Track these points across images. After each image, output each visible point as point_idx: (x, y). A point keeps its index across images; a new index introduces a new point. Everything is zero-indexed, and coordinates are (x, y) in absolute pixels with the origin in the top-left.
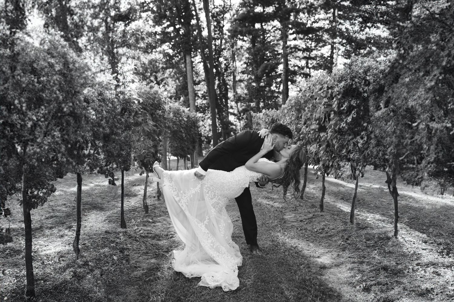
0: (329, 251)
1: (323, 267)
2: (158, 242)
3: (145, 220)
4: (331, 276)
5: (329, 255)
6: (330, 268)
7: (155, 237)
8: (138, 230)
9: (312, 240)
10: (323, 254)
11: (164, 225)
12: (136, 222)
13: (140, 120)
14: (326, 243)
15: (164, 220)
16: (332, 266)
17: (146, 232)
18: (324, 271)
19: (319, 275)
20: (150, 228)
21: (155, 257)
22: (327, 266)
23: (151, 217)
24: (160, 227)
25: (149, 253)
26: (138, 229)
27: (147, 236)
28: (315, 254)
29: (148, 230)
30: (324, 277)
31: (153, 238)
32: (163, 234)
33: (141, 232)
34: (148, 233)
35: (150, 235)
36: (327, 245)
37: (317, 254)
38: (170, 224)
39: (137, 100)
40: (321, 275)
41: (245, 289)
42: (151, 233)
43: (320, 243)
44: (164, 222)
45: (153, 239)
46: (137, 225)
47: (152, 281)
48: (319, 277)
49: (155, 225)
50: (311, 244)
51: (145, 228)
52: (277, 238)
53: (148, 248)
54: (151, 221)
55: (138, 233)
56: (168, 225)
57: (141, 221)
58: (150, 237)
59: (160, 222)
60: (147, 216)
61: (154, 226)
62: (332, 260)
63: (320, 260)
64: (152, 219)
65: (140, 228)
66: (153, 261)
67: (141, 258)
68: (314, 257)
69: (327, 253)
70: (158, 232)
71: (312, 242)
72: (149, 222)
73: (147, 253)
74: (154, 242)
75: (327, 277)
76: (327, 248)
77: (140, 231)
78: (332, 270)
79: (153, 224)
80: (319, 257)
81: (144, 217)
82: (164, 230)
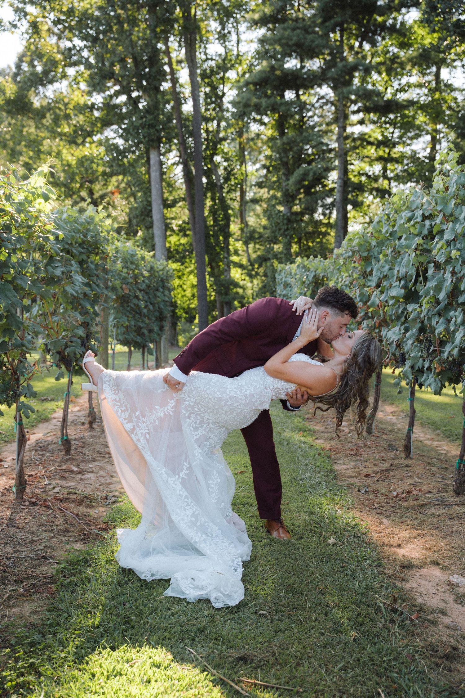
0: (419, 535)
1: (408, 566)
2: (88, 510)
3: (64, 467)
4: (423, 582)
5: (419, 542)
6: (421, 567)
7: (83, 501)
8: (51, 487)
9: (387, 514)
10: (408, 540)
11: (100, 479)
12: (46, 471)
13: (58, 272)
14: (415, 519)
15: (102, 468)
16: (426, 563)
17: (66, 491)
18: (409, 573)
19: (399, 580)
20: (73, 484)
21: (83, 539)
22: (415, 563)
23: (75, 463)
24: (92, 482)
25: (70, 532)
26: (50, 484)
27: (67, 499)
28: (392, 540)
29: (70, 488)
30: (408, 585)
31: (80, 503)
32: (98, 496)
33: (57, 490)
34: (69, 493)
35: (74, 497)
36: (416, 522)
37: (396, 540)
38: (112, 476)
39: (53, 234)
40: (404, 580)
41: (255, 605)
42: (75, 493)
43: (403, 520)
44: (101, 473)
45: (79, 505)
46: (49, 478)
47: (76, 585)
48: (399, 584)
49: (83, 477)
50: (385, 521)
51: (63, 483)
52: (320, 509)
53: (69, 522)
54: (75, 469)
55: (50, 493)
56: (108, 478)
57: (56, 469)
58: (74, 501)
59: (92, 472)
60: (67, 460)
61: (81, 479)
62: (424, 552)
63: (401, 552)
64: (78, 466)
65: (54, 483)
66: (78, 546)
67: (55, 540)
68: (390, 546)
69: (416, 537)
70: (88, 491)
71: (387, 517)
72: (72, 472)
73: (67, 531)
74: (82, 510)
75: (414, 585)
76: (417, 529)
77: (54, 488)
78: (425, 570)
79: (80, 476)
80: (399, 546)
81: (61, 462)
82: (101, 488)
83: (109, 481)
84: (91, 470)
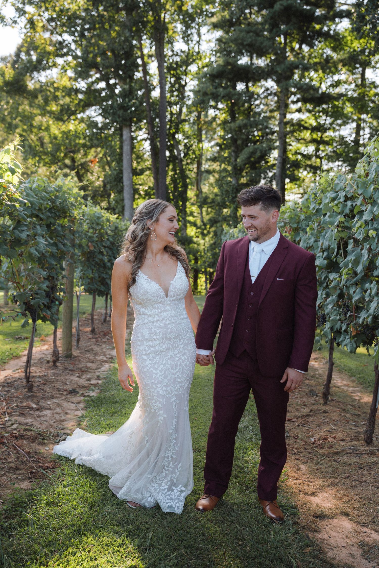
0: (332, 483)
1: (321, 516)
2: (40, 447)
3: (25, 404)
4: (333, 533)
5: (331, 491)
6: (333, 518)
7: (36, 438)
8: (10, 423)
9: (304, 460)
10: (321, 488)
11: (55, 416)
12: (8, 408)
13: (24, 236)
14: (330, 466)
15: (59, 405)
16: (337, 514)
17: (23, 427)
18: (321, 524)
19: (311, 531)
20: (30, 420)
21: (30, 478)
22: (327, 513)
23: (35, 400)
24: (47, 419)
25: (20, 469)
26: (9, 420)
27: (22, 436)
28: (306, 488)
29: (26, 424)
30: (320, 536)
31: (33, 439)
32: (50, 433)
33: (15, 426)
34: (25, 430)
35: (29, 433)
36: (330, 470)
37: (312, 489)
38: (66, 413)
39: (21, 202)
40: (316, 531)
42: (31, 430)
43: (319, 466)
44: (58, 410)
45: (32, 442)
46: (10, 414)
47: (14, 528)
48: (311, 535)
49: (41, 414)
50: (303, 467)
51: (22, 419)
52: (245, 453)
53: (20, 460)
54: (34, 406)
55: (9, 429)
56: (62, 415)
57: (17, 406)
58: (28, 438)
59: (50, 409)
60: (29, 397)
61: (39, 417)
62: (336, 501)
63: (315, 500)
64: (37, 404)
65: (13, 419)
66: (25, 485)
67: (5, 478)
68: (306, 494)
69: (328, 486)
70: (43, 428)
71: (304, 463)
72: (32, 408)
73: (17, 469)
74: (35, 446)
75: (326, 537)
76: (330, 477)
77: (12, 424)
78: (335, 521)
79: (37, 413)
80: (314, 494)
81: (24, 398)
82: (55, 425)
83: (63, 418)
84: (48, 407)
